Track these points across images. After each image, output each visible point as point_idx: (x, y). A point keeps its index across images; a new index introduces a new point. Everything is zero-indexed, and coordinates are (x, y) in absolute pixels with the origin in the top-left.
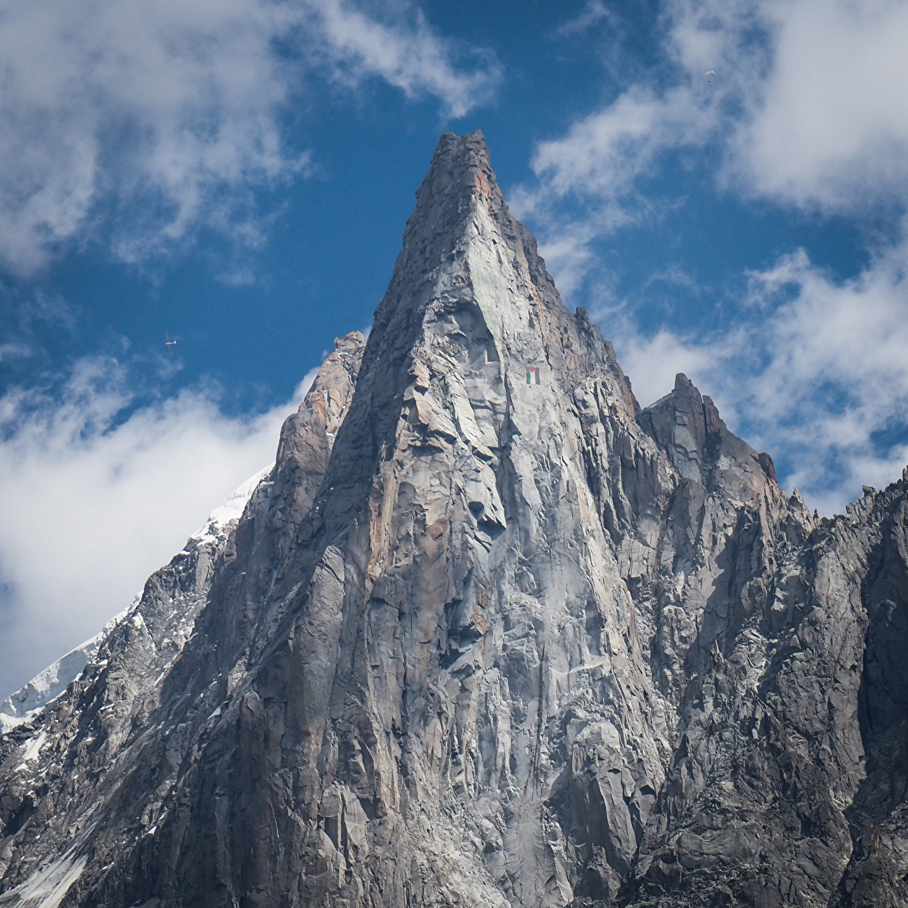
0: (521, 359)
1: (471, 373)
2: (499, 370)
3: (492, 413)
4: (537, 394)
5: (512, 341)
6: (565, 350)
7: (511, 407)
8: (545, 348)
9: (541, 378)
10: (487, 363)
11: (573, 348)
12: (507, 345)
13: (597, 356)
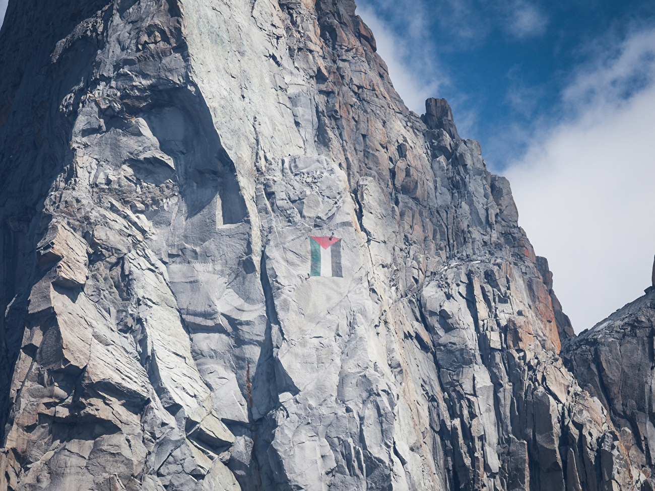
0: (297, 218)
1: (183, 250)
2: (249, 244)
3: (232, 342)
4: (336, 299)
5: (278, 176)
6: (401, 197)
7: (275, 328)
8: (355, 192)
9: (345, 262)
10: (220, 225)
11: (419, 193)
12: (266, 186)
13: (474, 211)
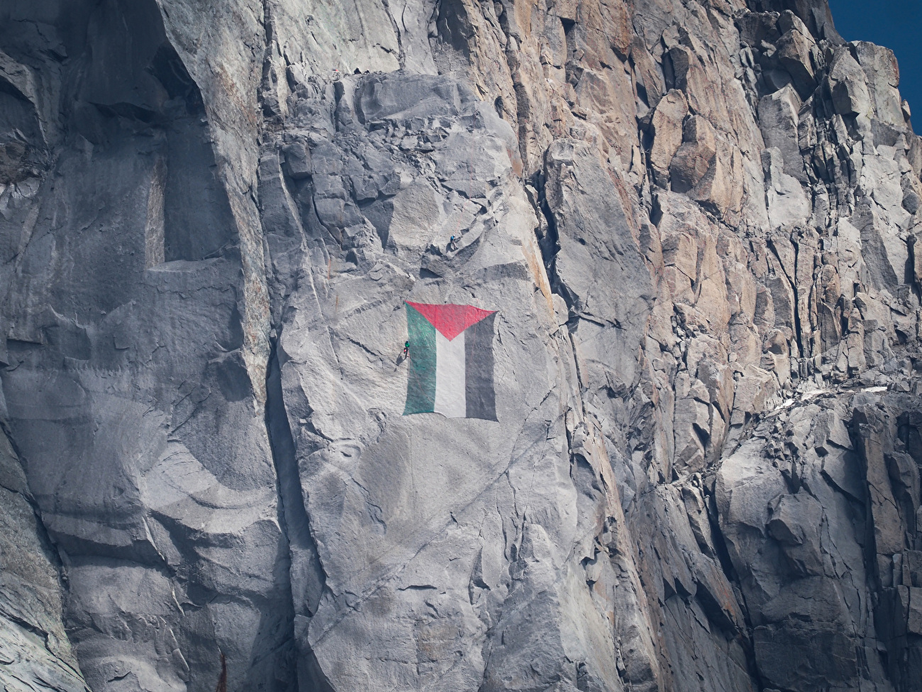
0: (374, 249)
1: (49, 328)
2: (236, 318)
3: (178, 592)
4: (474, 481)
5: (322, 130)
6: (667, 198)
7: (301, 558)
8: (538, 181)
9: (503, 377)
10: (157, 266)
11: (718, 189)
12: (288, 155)
13: (873, 247)
